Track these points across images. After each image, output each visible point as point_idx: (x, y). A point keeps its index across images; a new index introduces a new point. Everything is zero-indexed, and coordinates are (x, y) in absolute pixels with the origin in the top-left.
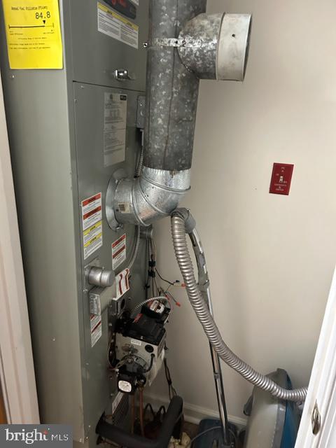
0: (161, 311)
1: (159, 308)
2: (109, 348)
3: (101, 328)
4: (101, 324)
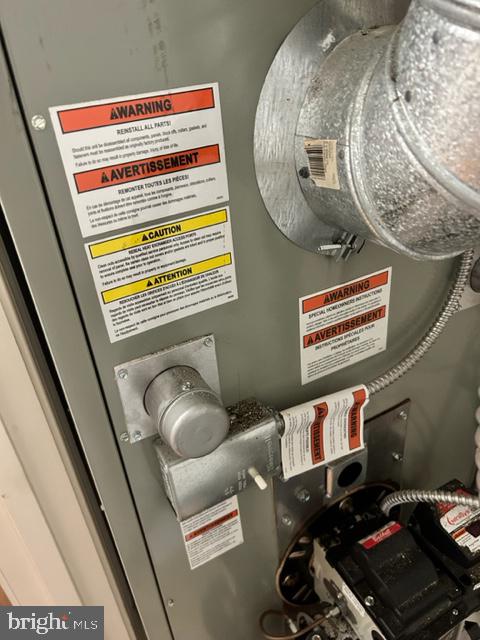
0: (475, 544)
2: (280, 570)
3: (238, 526)
4: (238, 518)
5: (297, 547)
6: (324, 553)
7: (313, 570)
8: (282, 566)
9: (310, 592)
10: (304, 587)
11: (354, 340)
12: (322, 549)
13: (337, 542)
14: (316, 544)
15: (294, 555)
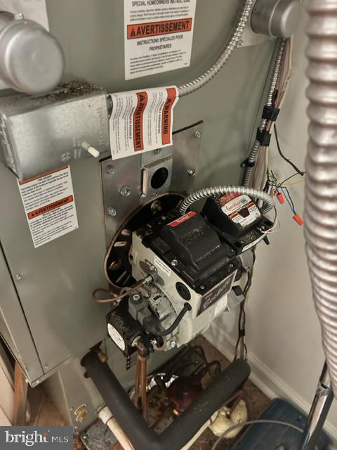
0: (244, 222)
1: (244, 213)
2: (107, 256)
3: (74, 212)
4: (73, 203)
5: (120, 238)
6: (141, 240)
7: (132, 257)
8: (109, 252)
9: (129, 277)
10: (125, 272)
11: (167, 46)
12: (139, 237)
13: (150, 232)
14: (134, 235)
15: (118, 244)
